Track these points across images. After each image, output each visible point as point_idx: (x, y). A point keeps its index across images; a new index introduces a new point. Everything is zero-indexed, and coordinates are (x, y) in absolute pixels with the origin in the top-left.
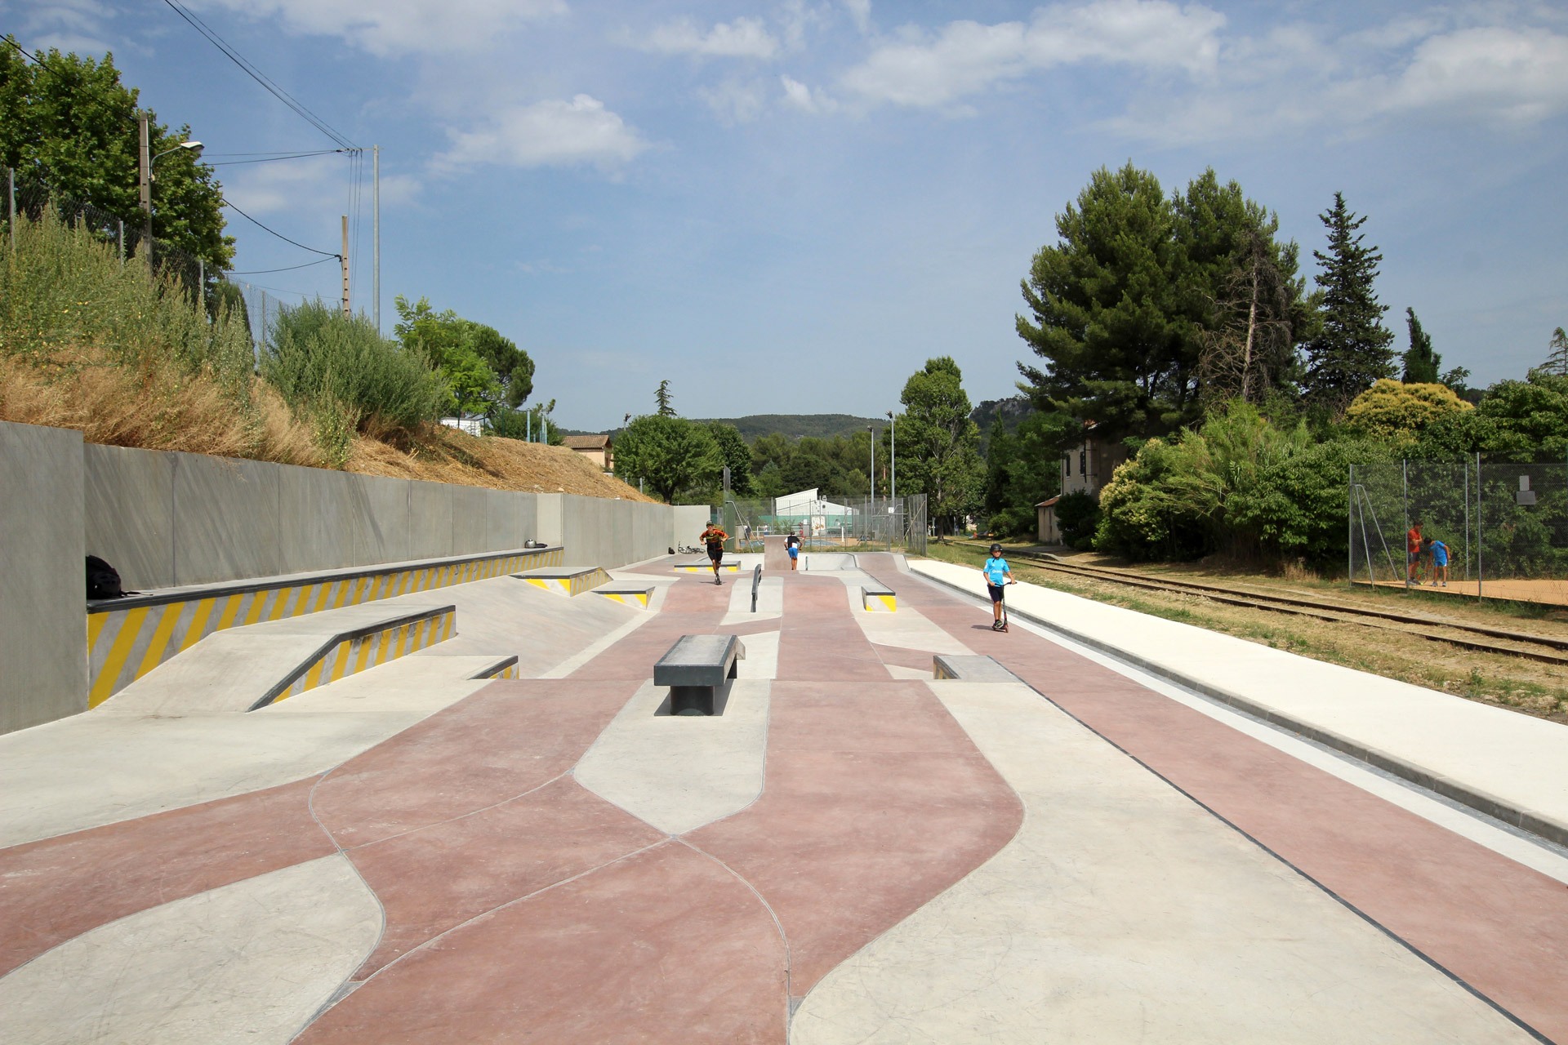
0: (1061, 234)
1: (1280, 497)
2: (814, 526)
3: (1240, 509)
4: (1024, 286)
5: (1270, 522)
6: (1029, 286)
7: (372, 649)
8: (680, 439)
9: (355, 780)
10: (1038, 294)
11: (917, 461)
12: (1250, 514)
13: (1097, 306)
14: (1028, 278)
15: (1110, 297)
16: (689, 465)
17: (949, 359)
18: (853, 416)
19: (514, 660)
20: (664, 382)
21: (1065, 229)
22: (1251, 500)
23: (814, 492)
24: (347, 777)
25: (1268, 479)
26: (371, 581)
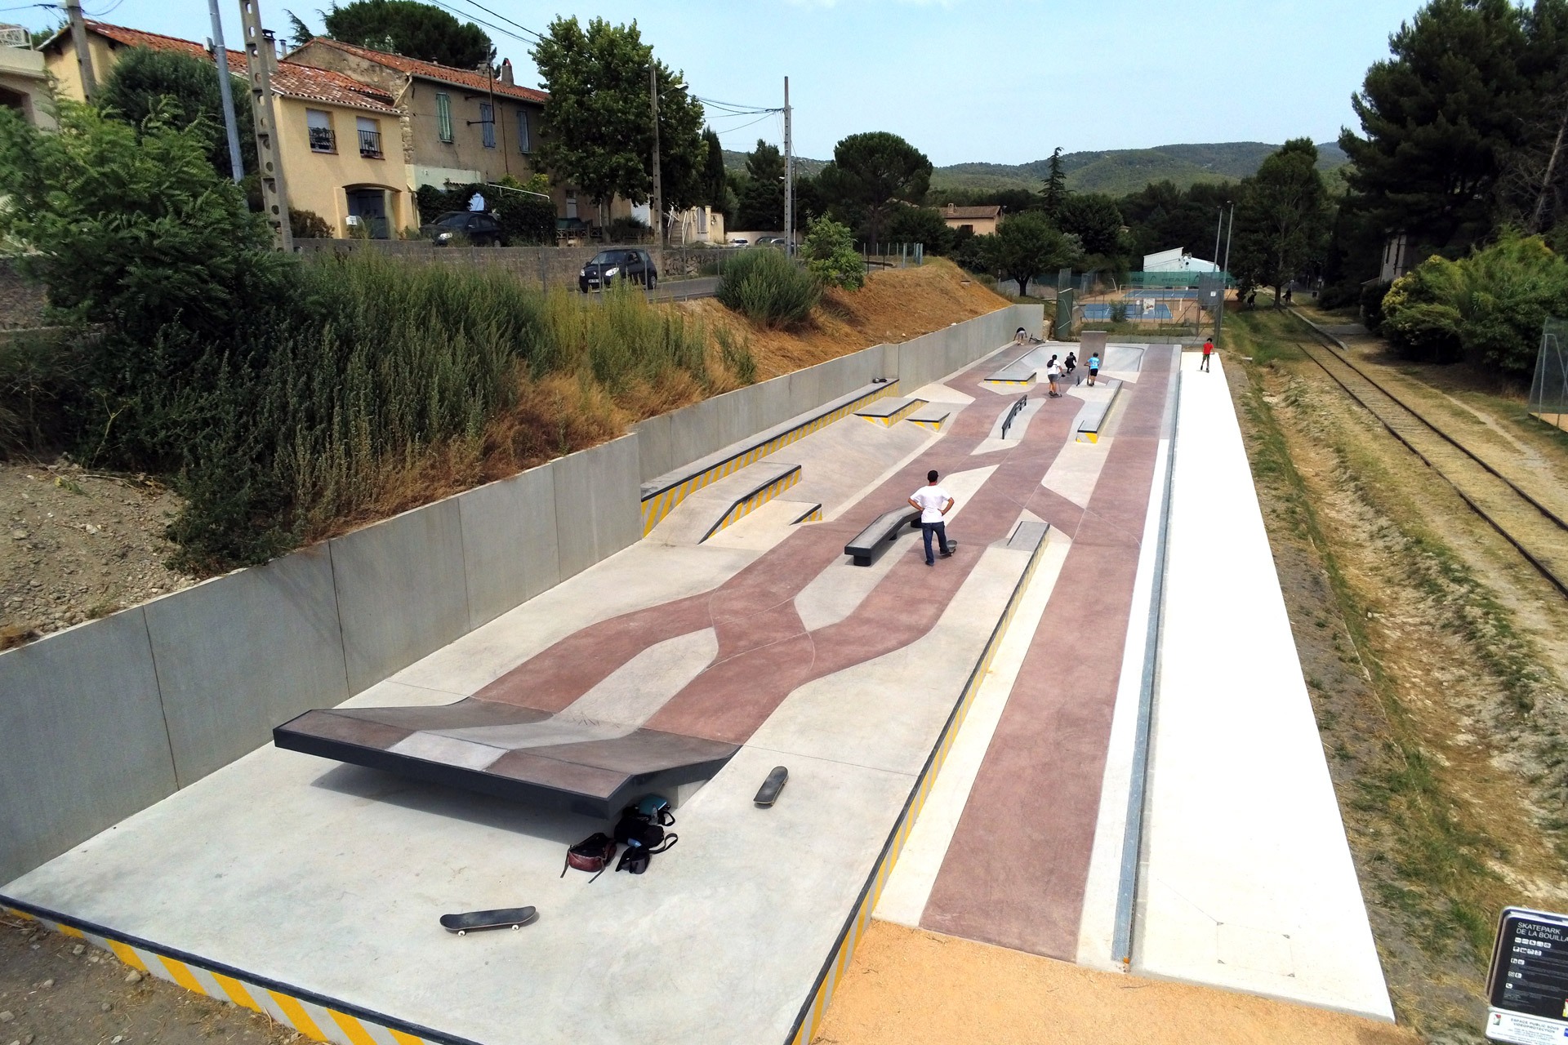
0: (1392, 52)
1: (1505, 329)
2: (1145, 305)
3: (1471, 334)
4: (1355, 98)
5: (1495, 349)
6: (1360, 97)
7: (753, 503)
8: (1035, 241)
9: (725, 592)
10: (1366, 104)
11: (1260, 236)
12: (1476, 341)
13: (1411, 124)
14: (1360, 90)
15: (1426, 115)
16: (1040, 261)
17: (1308, 139)
18: (1265, 143)
19: (820, 506)
20: (1058, 149)
21: (1396, 46)
22: (1479, 329)
23: (1179, 250)
24: (724, 592)
25: (1502, 311)
26: (763, 448)
